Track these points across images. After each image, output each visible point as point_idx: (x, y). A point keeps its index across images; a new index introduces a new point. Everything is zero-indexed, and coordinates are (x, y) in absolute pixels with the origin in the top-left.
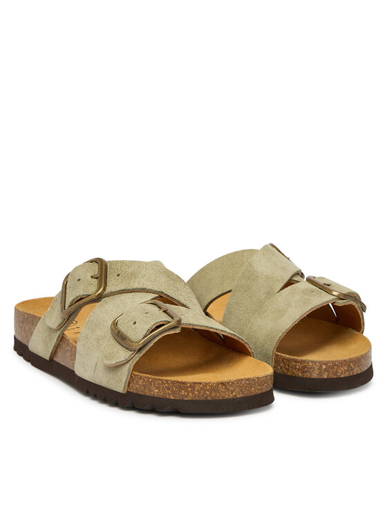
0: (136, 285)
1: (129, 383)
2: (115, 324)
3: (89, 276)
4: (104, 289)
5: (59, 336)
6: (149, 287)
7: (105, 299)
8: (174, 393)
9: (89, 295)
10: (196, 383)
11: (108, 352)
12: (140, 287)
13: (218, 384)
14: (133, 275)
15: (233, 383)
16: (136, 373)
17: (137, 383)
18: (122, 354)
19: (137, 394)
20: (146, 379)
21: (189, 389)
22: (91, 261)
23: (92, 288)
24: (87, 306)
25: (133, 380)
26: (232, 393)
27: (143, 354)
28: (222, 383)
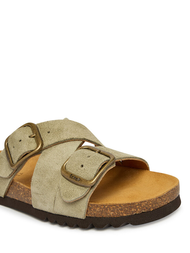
0: (65, 137)
1: (87, 211)
2: (64, 169)
3: (28, 137)
4: (42, 145)
5: (10, 182)
6: (75, 136)
7: (45, 151)
8: (126, 212)
9: (32, 151)
10: (142, 202)
11: (65, 191)
12: (69, 138)
13: (157, 198)
14: (60, 130)
15: (165, 195)
16: (93, 203)
17: (95, 210)
18: (79, 192)
19: (96, 217)
20: (102, 207)
21: (138, 207)
22: (24, 126)
23: (32, 145)
24: (31, 158)
25: (90, 209)
26: (165, 202)
27: (95, 188)
28: (159, 198)
